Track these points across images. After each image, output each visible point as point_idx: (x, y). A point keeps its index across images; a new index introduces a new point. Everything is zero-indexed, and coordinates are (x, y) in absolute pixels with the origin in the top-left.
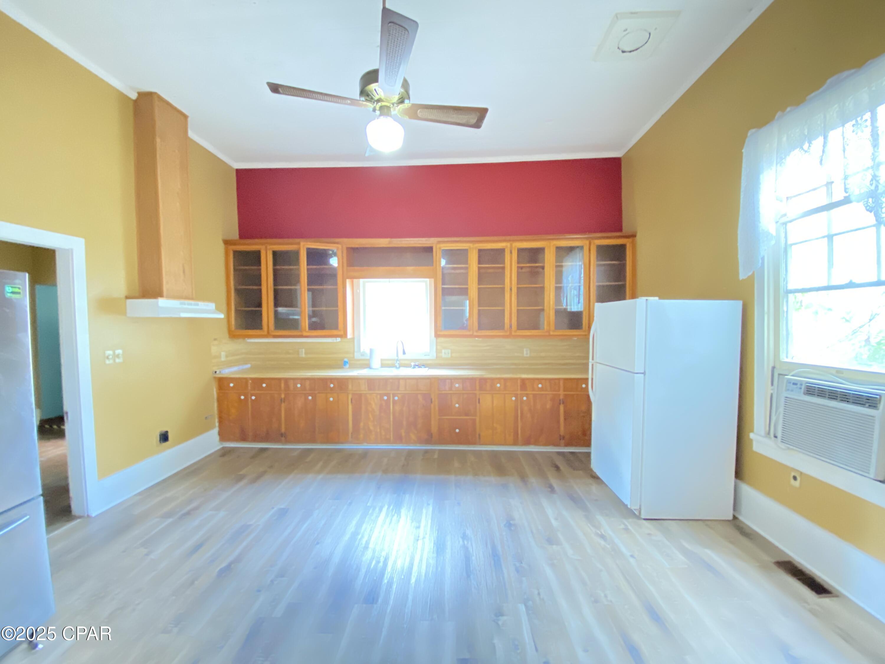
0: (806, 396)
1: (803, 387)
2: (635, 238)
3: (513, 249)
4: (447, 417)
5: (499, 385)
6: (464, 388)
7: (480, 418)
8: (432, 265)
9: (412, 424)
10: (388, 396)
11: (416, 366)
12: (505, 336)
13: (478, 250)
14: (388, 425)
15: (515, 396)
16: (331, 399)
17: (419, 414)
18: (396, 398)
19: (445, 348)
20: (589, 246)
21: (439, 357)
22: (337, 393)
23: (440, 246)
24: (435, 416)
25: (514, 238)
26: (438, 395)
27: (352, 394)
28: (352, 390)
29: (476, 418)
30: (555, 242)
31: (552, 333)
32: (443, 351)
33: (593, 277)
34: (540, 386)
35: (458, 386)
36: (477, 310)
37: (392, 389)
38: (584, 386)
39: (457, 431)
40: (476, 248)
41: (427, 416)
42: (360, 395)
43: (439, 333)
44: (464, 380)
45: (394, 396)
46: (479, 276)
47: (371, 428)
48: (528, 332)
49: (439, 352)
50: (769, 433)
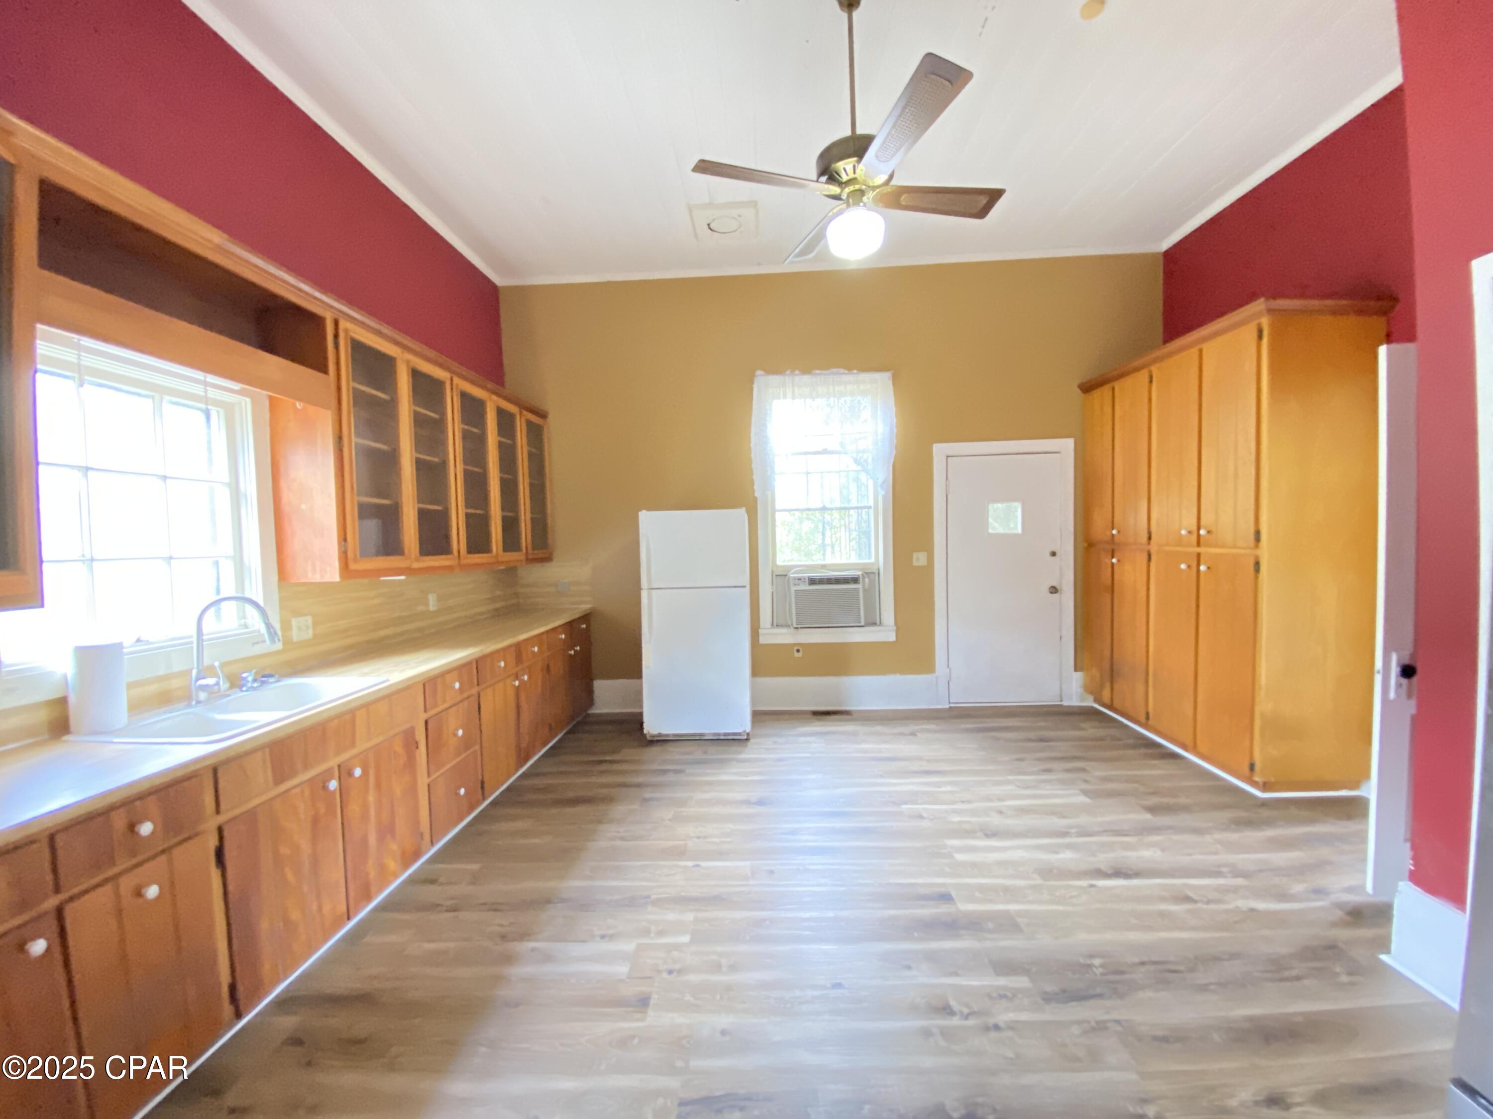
0: (811, 586)
1: (807, 580)
2: (547, 419)
3: (454, 390)
4: (441, 771)
5: (502, 664)
6: (461, 689)
7: (481, 747)
8: (324, 369)
9: (387, 830)
10: (331, 778)
11: (255, 680)
12: (450, 568)
13: (410, 371)
14: (334, 873)
15: (517, 677)
16: (153, 891)
17: (398, 791)
18: (358, 772)
19: (298, 614)
20: (520, 418)
21: (287, 642)
22: (163, 852)
23: (343, 324)
24: (423, 781)
25: (455, 366)
26: (426, 722)
27: (220, 830)
28: (218, 811)
29: (477, 747)
30: (494, 398)
31: (500, 559)
32: (294, 622)
33: (526, 471)
34: (536, 649)
35: (457, 685)
36: (416, 509)
37: (338, 753)
38: (563, 636)
39: (462, 791)
40: (408, 362)
41: (412, 789)
42: (251, 817)
43: (353, 566)
44: (461, 669)
45: (344, 772)
46: (416, 433)
47: (295, 915)
48: (478, 558)
49: (286, 625)
50: (772, 625)
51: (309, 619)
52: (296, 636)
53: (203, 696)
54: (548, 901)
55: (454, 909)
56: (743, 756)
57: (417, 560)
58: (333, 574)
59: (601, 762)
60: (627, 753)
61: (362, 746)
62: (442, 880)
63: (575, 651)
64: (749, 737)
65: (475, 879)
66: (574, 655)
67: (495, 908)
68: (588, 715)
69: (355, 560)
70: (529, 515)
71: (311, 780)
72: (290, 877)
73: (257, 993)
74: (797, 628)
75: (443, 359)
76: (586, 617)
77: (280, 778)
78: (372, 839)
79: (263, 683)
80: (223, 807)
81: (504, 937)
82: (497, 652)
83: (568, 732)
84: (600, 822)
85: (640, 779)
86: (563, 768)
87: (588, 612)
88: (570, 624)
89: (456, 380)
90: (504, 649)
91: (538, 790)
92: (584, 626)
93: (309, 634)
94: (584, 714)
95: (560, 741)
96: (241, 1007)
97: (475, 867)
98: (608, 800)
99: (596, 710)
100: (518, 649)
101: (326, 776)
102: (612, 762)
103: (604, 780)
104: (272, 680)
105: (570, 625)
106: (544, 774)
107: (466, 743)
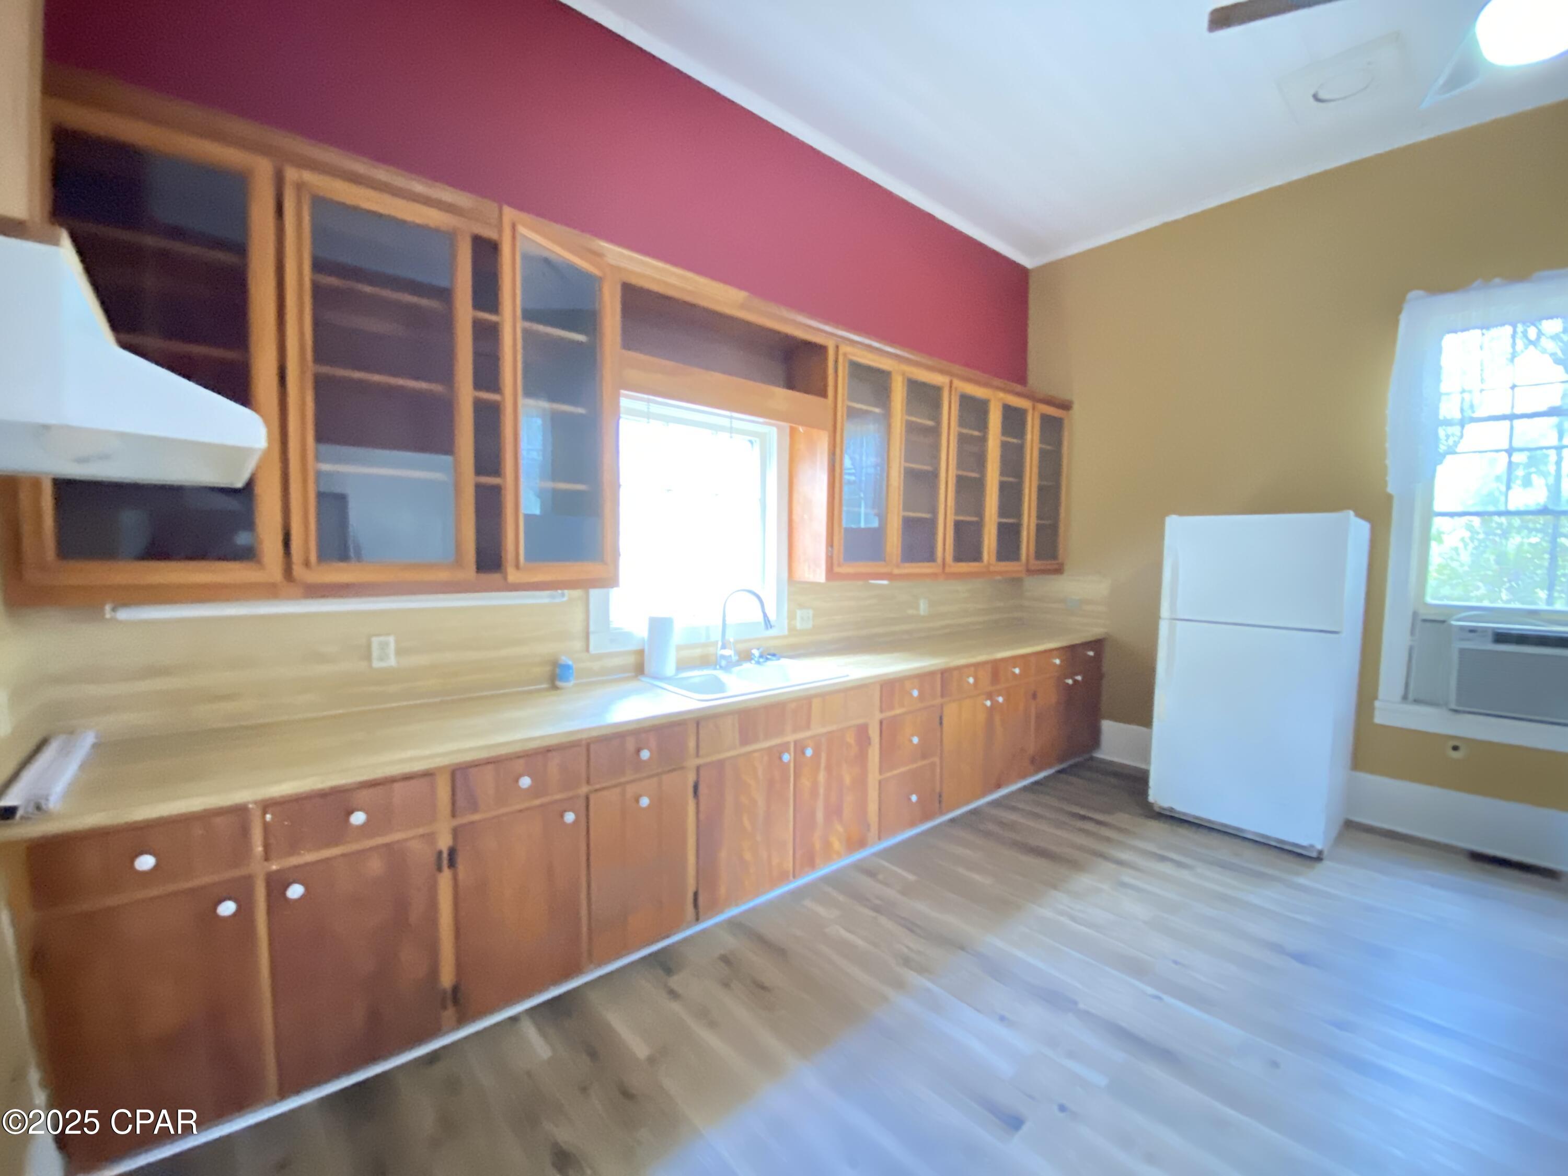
0: (1497, 645)
2: (1071, 412)
3: (953, 393)
4: (895, 772)
5: (971, 680)
6: (921, 697)
7: (941, 758)
8: (823, 393)
9: (834, 812)
10: (788, 751)
11: (761, 656)
12: (934, 576)
13: (906, 380)
14: (786, 832)
15: (990, 696)
16: (645, 802)
17: (847, 780)
18: (809, 752)
19: (801, 606)
20: (1033, 415)
21: (792, 629)
22: (657, 775)
23: (844, 349)
24: (873, 776)
25: (956, 368)
26: (881, 723)
27: (698, 769)
28: (697, 755)
29: (936, 759)
30: (1001, 395)
31: (992, 569)
32: (799, 613)
33: (1035, 470)
34: (1017, 671)
35: (915, 693)
36: (901, 518)
37: (795, 730)
38: (1058, 661)
39: (914, 798)
40: (903, 374)
41: (861, 782)
42: (721, 764)
43: (837, 569)
44: (922, 678)
45: (799, 748)
46: (906, 440)
47: (748, 856)
48: (964, 567)
49: (792, 616)
50: (1405, 698)
51: (811, 612)
52: (799, 625)
53: (723, 663)
54: (962, 948)
55: (877, 909)
56: (1301, 880)
57: (898, 566)
58: (820, 576)
59: (1083, 818)
60: (1121, 819)
61: (817, 729)
62: (881, 877)
63: (1075, 681)
64: (1321, 857)
65: (907, 889)
66: (1073, 685)
67: (910, 926)
68: (1092, 758)
69: (839, 565)
70: (1034, 521)
71: (770, 749)
72: (746, 823)
73: (715, 906)
74: (1456, 711)
75: (944, 364)
76: (1097, 644)
77: (745, 740)
78: (820, 816)
79: (767, 659)
80: (701, 752)
81: (906, 962)
82: (968, 666)
83: (1059, 772)
84: (1055, 887)
85: (1125, 856)
86: (1038, 810)
87: (1099, 637)
88: (1072, 649)
89: (957, 383)
90: (977, 665)
91: (1002, 824)
92: (1091, 653)
93: (809, 625)
94: (1086, 756)
95: (1046, 778)
96: (701, 914)
97: (911, 877)
98: (1075, 865)
99: (1100, 755)
100: (996, 669)
101: (784, 747)
102: (1099, 823)
103: (1081, 840)
104: (774, 658)
105: (1071, 651)
106: (1014, 809)
107: (924, 752)
